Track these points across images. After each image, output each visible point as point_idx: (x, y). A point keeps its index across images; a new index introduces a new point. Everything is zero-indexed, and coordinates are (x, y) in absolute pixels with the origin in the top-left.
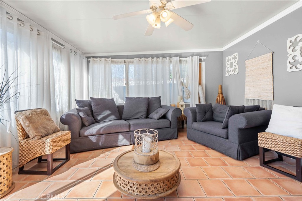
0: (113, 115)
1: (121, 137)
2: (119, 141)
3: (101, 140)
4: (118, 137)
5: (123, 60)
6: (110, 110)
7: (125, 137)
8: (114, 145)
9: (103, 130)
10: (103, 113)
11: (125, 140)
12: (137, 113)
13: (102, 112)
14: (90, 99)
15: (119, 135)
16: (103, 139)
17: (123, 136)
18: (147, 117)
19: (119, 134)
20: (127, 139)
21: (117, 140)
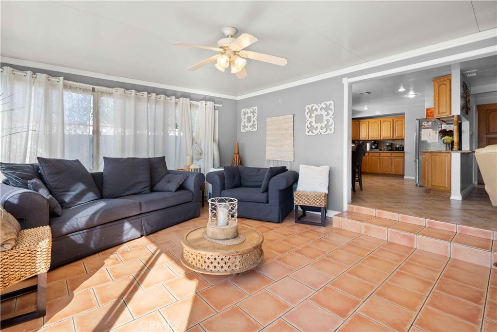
0: (90, 191)
1: (127, 226)
2: (124, 232)
3: (94, 238)
4: (122, 227)
5: (90, 87)
7: (134, 226)
8: (117, 242)
9: (99, 218)
10: (72, 189)
11: (133, 230)
12: (134, 185)
13: (70, 188)
15: (123, 223)
16: (98, 235)
17: (131, 223)
19: (125, 220)
20: (137, 229)
21: (121, 232)
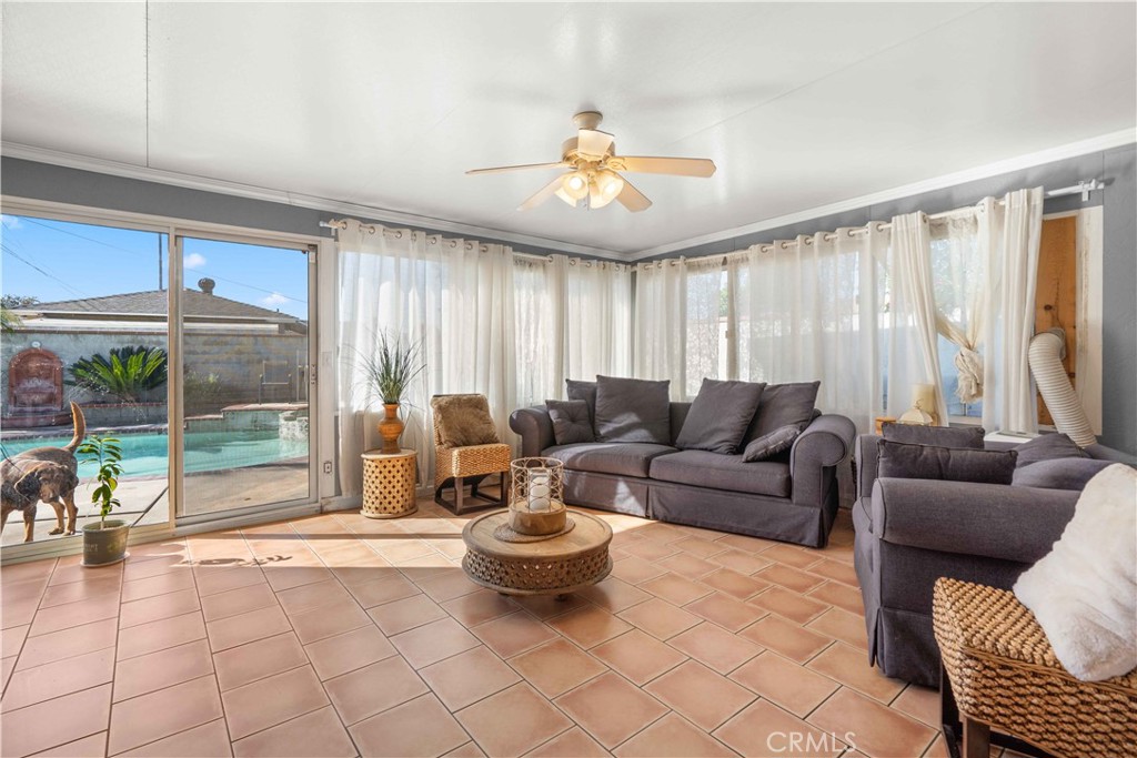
0: (645, 428)
1: (622, 488)
2: (618, 496)
3: (578, 484)
4: (615, 487)
5: (720, 257)
6: (639, 415)
7: (633, 492)
8: (606, 504)
10: (616, 420)
11: (632, 500)
13: (615, 417)
14: (596, 381)
15: (617, 481)
16: (583, 482)
17: (629, 487)
18: (738, 450)
19: (620, 478)
20: (639, 500)
21: (612, 494)
